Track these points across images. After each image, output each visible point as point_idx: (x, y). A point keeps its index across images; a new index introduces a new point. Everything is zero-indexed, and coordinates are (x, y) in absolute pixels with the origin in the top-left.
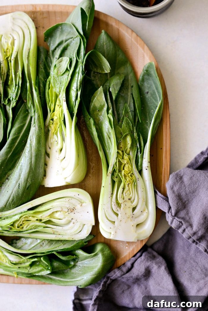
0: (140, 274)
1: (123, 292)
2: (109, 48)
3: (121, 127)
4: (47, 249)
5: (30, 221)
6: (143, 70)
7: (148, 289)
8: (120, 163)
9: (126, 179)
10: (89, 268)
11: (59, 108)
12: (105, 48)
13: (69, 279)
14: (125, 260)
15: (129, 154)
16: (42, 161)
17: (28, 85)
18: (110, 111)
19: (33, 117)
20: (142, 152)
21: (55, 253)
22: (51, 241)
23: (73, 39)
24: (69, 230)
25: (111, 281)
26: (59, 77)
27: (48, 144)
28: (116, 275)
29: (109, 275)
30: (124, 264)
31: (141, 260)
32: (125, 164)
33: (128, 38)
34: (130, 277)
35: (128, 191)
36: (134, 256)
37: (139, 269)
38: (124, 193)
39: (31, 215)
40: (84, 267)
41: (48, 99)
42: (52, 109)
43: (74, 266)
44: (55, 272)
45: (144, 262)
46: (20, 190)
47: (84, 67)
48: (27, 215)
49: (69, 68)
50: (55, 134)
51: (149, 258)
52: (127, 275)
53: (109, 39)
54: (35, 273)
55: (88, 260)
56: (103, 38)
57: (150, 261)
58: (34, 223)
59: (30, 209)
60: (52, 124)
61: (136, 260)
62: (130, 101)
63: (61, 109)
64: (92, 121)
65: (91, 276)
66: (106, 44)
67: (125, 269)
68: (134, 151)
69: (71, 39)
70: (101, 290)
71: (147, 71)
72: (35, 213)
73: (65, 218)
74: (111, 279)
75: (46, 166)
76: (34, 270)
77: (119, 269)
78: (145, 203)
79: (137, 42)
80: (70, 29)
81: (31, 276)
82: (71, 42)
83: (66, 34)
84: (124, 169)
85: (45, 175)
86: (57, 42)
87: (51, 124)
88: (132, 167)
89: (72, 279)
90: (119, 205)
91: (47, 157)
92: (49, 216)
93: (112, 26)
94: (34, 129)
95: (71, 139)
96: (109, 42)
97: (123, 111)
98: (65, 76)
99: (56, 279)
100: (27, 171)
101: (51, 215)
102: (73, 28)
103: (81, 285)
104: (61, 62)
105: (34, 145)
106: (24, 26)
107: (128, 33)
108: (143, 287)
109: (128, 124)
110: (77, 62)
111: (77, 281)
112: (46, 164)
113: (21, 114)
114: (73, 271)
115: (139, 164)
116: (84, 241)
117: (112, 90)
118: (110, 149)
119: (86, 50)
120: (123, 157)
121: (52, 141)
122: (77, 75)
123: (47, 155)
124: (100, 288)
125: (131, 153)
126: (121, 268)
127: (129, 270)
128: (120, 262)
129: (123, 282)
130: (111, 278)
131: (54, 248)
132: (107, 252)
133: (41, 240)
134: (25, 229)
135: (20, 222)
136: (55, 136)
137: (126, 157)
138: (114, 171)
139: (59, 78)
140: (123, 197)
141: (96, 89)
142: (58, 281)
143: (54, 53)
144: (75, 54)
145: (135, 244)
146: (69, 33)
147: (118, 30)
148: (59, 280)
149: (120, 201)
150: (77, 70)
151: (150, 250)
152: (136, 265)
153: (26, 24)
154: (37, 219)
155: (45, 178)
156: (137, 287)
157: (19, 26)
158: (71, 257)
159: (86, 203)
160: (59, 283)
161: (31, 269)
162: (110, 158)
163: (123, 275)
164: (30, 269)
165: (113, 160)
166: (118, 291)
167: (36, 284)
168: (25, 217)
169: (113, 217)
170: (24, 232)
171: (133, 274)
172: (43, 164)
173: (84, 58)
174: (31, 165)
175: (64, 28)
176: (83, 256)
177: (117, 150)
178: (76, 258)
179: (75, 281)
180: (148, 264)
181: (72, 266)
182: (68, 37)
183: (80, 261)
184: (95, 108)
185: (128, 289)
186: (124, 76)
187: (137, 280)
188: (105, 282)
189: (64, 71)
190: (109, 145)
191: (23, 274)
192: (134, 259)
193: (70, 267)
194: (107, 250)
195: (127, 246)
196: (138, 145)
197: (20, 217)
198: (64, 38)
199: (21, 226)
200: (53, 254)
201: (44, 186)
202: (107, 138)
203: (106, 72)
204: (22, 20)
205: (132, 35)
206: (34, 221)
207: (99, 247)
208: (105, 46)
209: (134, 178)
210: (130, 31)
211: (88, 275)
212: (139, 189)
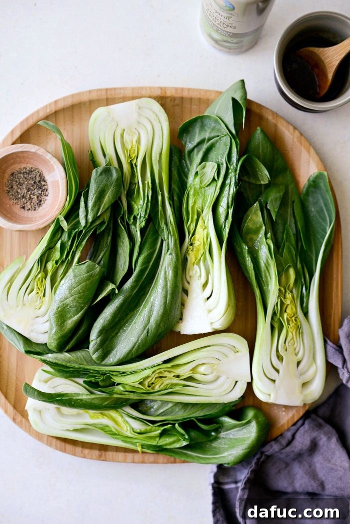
0: (305, 448)
1: (279, 472)
2: (265, 150)
3: (282, 257)
4: (181, 415)
5: (166, 377)
6: (309, 180)
7: (313, 467)
8: (282, 303)
9: (289, 324)
10: (239, 441)
11: (202, 230)
12: (260, 151)
13: (211, 455)
14: (283, 430)
15: (291, 292)
16: (179, 301)
17: (160, 198)
18: (269, 235)
19: (164, 242)
20: (308, 289)
21: (194, 420)
22: (186, 405)
23: (220, 138)
24: (216, 389)
25: (266, 457)
26: (203, 189)
27: (186, 278)
28: (274, 450)
29: (264, 449)
30: (281, 435)
31: (304, 430)
32: (288, 305)
33: (289, 136)
34: (291, 452)
35: (292, 341)
36: (294, 424)
37: (303, 440)
38: (287, 343)
39: (167, 370)
40: (231, 439)
41: (185, 217)
42: (192, 232)
43: (216, 438)
44: (192, 446)
45: (310, 432)
46: (148, 339)
47: (237, 177)
48: (162, 370)
49: (216, 178)
50: (197, 264)
51: (314, 427)
52: (288, 449)
53: (266, 139)
54: (166, 445)
55: (236, 429)
56: (259, 137)
57: (317, 430)
58: (170, 380)
59: (166, 362)
60: (192, 250)
61: (298, 429)
62: (290, 221)
63: (206, 232)
64: (246, 248)
65: (243, 450)
66: (262, 145)
67: (284, 442)
68: (299, 288)
69: (217, 138)
70: (253, 469)
71: (314, 181)
72: (173, 367)
73: (212, 373)
74: (265, 455)
75: (182, 307)
76: (165, 441)
77: (277, 442)
78: (312, 355)
79: (301, 143)
80: (214, 123)
81: (160, 450)
82: (217, 141)
83: (209, 131)
84: (285, 311)
85: (181, 319)
86: (197, 140)
87: (190, 250)
88: (296, 308)
89: (215, 454)
90: (280, 358)
91: (185, 295)
92: (191, 370)
93: (267, 119)
94: (171, 257)
95: (221, 273)
96: (267, 143)
97: (284, 234)
98: (212, 188)
99: (193, 455)
100: (161, 312)
101: (193, 370)
102: (220, 124)
103: (229, 462)
104: (204, 168)
105: (170, 278)
106: (153, 117)
107: (289, 131)
108: (307, 466)
109: (290, 252)
110: (227, 169)
111: (223, 457)
112: (183, 305)
113: (150, 236)
114: (215, 444)
115: (304, 305)
116: (232, 404)
117: (271, 208)
118: (268, 285)
119: (240, 155)
120: (285, 295)
121: (191, 273)
122: (227, 188)
123: (186, 292)
124: (252, 467)
125: (294, 291)
126: (279, 441)
127: (289, 443)
128: (276, 433)
129: (280, 459)
130: (266, 453)
131: (190, 414)
132: (261, 419)
133: (174, 404)
134: (157, 388)
135: (152, 379)
136: (196, 267)
137: (289, 296)
138: (274, 314)
139: (202, 191)
140: (285, 348)
141: (252, 205)
142: (196, 458)
143: (191, 155)
144: (224, 159)
145: (296, 409)
146: (213, 129)
147: (276, 126)
148: (196, 456)
149: (281, 352)
150: (228, 181)
151: (313, 416)
152: (298, 436)
153: (157, 116)
154: (174, 374)
155: (180, 321)
156: (298, 465)
157: (147, 118)
158: (214, 426)
159: (241, 352)
160: (198, 460)
161: (161, 440)
162: (269, 298)
163: (283, 449)
164: (159, 440)
165: (273, 299)
166: (272, 470)
167: (163, 463)
168: (159, 373)
169: (273, 374)
170: (156, 394)
171: (295, 447)
172: (180, 305)
173: (237, 165)
174: (166, 305)
175: (207, 121)
176: (230, 425)
177: (278, 287)
178: (220, 427)
179: (220, 457)
180: (315, 434)
181: (213, 437)
182: (213, 135)
183: (224, 432)
184: (249, 231)
185: (286, 467)
186: (284, 187)
187: (299, 456)
188: (259, 459)
189: (210, 181)
190: (267, 279)
191: (150, 447)
192: (294, 428)
193: (211, 438)
194: (261, 416)
195: (284, 411)
196: (303, 280)
197: (152, 371)
198: (207, 135)
199: (153, 385)
200: (192, 420)
201: (179, 332)
202: (265, 271)
203: (262, 183)
204: (151, 110)
205: (294, 133)
206: (170, 378)
207: (250, 414)
208: (261, 148)
209: (299, 323)
210: (291, 128)
211: (239, 449)
212: (305, 337)
